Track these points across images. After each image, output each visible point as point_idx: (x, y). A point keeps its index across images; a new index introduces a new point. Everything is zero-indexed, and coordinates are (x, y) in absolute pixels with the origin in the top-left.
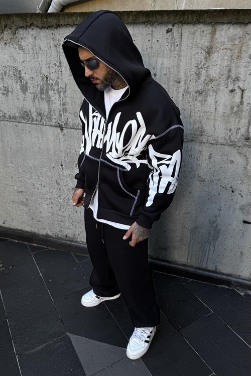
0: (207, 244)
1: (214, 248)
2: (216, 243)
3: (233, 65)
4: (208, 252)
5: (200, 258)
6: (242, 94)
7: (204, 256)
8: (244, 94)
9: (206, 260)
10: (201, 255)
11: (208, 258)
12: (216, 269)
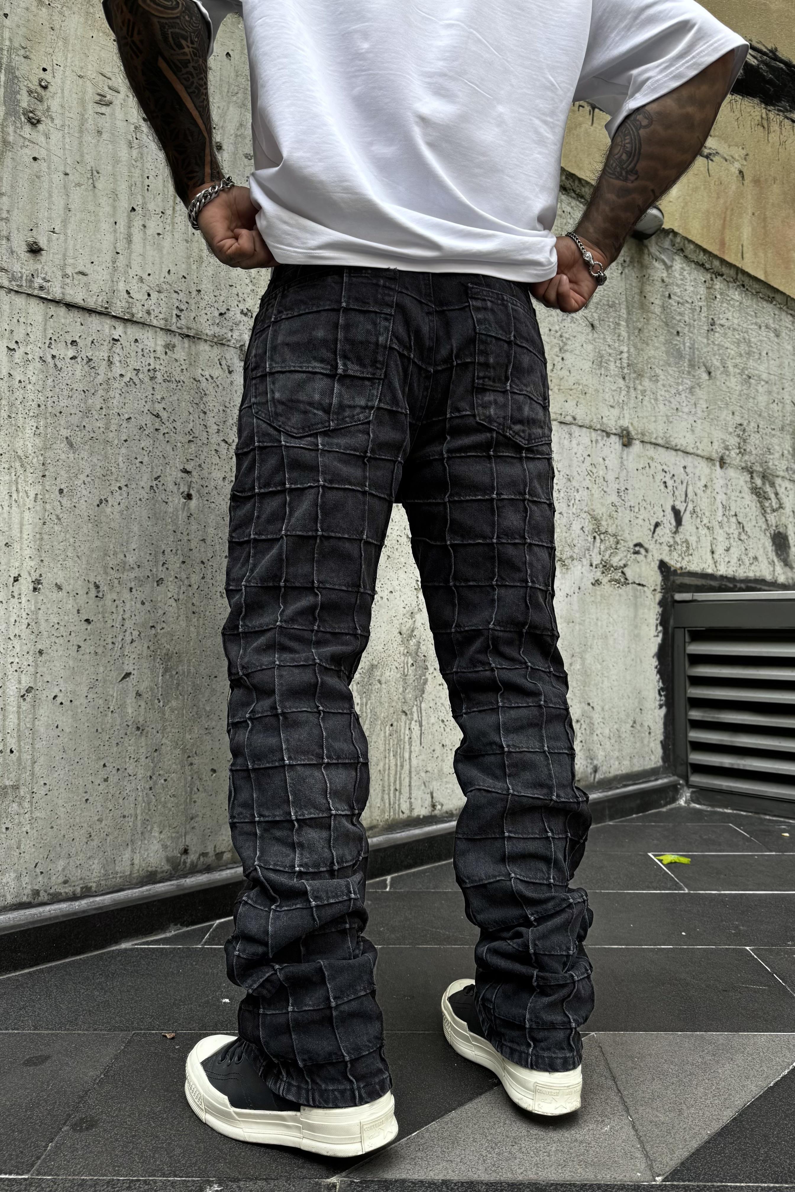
0: (404, 717)
1: (421, 726)
2: (423, 705)
4: (407, 746)
5: (392, 780)
7: (402, 766)
9: (407, 780)
10: (393, 767)
11: (410, 772)
12: (434, 806)
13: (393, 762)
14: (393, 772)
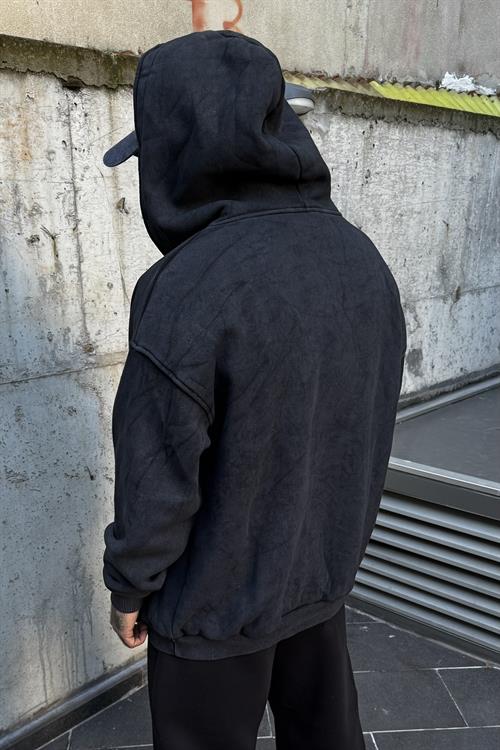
0: (76, 623)
1: (91, 623)
2: (92, 609)
4: (80, 641)
5: (69, 666)
6: (55, 247)
8: (58, 245)
11: (84, 655)
12: (105, 669)
13: (69, 655)
14: (70, 661)
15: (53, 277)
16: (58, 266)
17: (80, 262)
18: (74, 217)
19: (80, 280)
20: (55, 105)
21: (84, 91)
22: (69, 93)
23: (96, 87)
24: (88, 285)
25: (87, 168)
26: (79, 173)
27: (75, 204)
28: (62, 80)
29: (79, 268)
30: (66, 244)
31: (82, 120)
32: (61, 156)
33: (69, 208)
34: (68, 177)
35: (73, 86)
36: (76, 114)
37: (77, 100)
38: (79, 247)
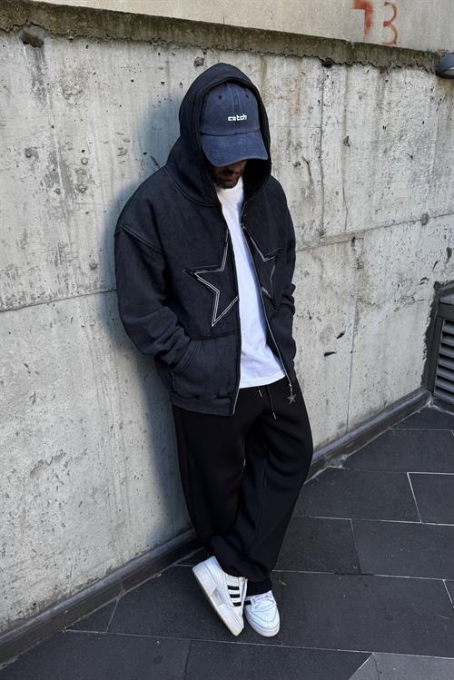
3: (293, 125)
6: (309, 169)
8: (311, 169)
15: (309, 188)
16: (311, 181)
17: (323, 178)
18: (319, 150)
19: (323, 190)
20: (316, 77)
21: (333, 67)
22: (325, 69)
23: (340, 64)
24: (327, 193)
25: (330, 117)
26: (325, 120)
27: (321, 141)
28: (322, 61)
29: (322, 182)
30: (315, 167)
31: (330, 86)
32: (316, 109)
33: (317, 144)
34: (318, 123)
35: (327, 64)
36: (328, 82)
37: (329, 73)
38: (322, 168)
